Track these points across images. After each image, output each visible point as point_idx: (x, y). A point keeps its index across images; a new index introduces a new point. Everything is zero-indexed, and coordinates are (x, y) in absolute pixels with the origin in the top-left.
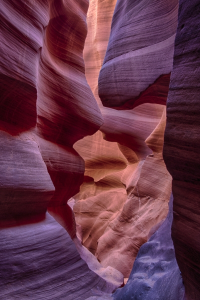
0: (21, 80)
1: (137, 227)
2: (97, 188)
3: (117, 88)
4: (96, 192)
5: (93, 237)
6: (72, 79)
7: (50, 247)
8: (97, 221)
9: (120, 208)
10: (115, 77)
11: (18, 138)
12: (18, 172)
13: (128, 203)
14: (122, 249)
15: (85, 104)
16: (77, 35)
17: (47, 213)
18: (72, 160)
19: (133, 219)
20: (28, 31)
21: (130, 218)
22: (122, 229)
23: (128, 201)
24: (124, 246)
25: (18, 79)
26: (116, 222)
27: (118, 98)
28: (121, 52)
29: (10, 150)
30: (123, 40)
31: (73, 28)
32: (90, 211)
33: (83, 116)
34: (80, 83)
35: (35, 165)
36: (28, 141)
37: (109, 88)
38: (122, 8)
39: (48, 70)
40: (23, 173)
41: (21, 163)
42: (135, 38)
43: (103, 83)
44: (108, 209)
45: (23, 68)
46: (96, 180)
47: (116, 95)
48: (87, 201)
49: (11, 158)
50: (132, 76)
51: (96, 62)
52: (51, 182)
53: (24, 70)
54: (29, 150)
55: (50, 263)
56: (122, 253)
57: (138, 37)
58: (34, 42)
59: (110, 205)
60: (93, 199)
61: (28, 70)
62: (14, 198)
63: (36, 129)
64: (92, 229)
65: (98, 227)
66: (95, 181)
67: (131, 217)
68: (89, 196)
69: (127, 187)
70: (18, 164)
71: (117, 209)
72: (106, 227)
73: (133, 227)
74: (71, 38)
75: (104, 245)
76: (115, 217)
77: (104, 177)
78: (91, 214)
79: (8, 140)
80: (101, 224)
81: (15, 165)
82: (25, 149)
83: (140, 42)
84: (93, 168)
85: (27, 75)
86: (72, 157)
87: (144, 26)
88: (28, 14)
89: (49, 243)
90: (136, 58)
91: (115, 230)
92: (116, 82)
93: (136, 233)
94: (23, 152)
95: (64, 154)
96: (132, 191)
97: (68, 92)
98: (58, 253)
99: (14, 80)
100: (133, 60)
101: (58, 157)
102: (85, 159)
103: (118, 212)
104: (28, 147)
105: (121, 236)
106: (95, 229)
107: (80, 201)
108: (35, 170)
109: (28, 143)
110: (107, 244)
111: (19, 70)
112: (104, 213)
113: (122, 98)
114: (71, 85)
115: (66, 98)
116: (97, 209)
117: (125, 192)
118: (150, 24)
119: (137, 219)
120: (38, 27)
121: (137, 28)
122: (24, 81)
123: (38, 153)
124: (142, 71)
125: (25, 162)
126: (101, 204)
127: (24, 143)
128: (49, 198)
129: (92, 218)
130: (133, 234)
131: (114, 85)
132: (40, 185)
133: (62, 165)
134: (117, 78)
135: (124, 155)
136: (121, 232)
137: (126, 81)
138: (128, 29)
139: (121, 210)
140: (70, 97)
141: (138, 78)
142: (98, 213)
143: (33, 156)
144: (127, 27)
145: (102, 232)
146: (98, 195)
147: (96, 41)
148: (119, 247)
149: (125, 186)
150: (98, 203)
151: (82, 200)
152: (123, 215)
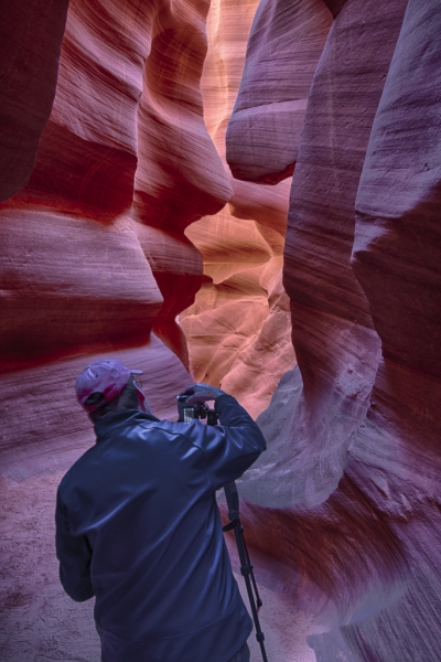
0: (117, 147)
1: (283, 357)
2: (218, 296)
3: (254, 154)
4: (216, 302)
5: (212, 378)
6: (184, 128)
7: (159, 380)
8: (218, 350)
9: (258, 329)
10: (252, 138)
11: (112, 229)
12: (116, 278)
13: (270, 320)
14: (259, 392)
15: (203, 167)
16: (191, 55)
17: (152, 334)
18: (184, 255)
19: (277, 345)
20: (124, 73)
21: (272, 345)
22: (259, 362)
23: (270, 317)
24: (263, 388)
25: (113, 145)
26: (250, 351)
27: (255, 169)
28: (260, 101)
29: (103, 247)
30: (264, 83)
31: (185, 46)
32: (207, 334)
33: (201, 186)
34: (195, 132)
35: (136, 266)
36: (126, 232)
37: (243, 153)
38: (264, 30)
39: (148, 119)
40: (123, 278)
41: (118, 265)
42: (282, 83)
43: (234, 144)
44: (238, 330)
45: (119, 128)
46: (217, 281)
47: (253, 165)
48: (201, 318)
49: (106, 258)
50: (276, 140)
51: (218, 78)
52: (158, 290)
53: (120, 132)
54: (127, 245)
55: (159, 401)
56: (259, 398)
57: (286, 83)
58: (133, 88)
59: (240, 324)
60: (211, 313)
61: (125, 131)
62: (112, 313)
63: (132, 210)
64: (210, 364)
65: (220, 360)
66: (215, 282)
67: (275, 342)
68: (204, 309)
69: (270, 293)
70: (114, 265)
71: (252, 330)
72: (234, 360)
73: (278, 357)
74: (183, 61)
75: (232, 387)
76: (250, 343)
77: (231, 275)
78: (210, 340)
79: (100, 233)
80: (226, 356)
81: (112, 268)
82: (122, 245)
83: (287, 91)
84: (212, 260)
85: (124, 139)
86: (183, 250)
87: (294, 68)
88: (124, 47)
89: (157, 374)
90: (282, 114)
91: (249, 363)
92: (252, 145)
93: (281, 367)
94: (120, 249)
95: (171, 245)
96: (278, 301)
97: (178, 149)
98: (170, 388)
99: (108, 148)
100: (277, 117)
101: (162, 250)
102: (197, 243)
103: (253, 336)
104: (126, 241)
105: (257, 373)
106: (215, 365)
107: (188, 317)
108: (136, 273)
109: (125, 235)
110: (236, 385)
111: (114, 134)
112: (230, 338)
113: (261, 170)
114: (182, 138)
115: (174, 159)
116: (219, 332)
117: (267, 303)
118: (303, 67)
119: (283, 345)
120: (137, 62)
121: (284, 68)
122: (121, 148)
123: (137, 247)
124: (290, 135)
125: (123, 262)
126: (226, 323)
127: (120, 235)
128: (155, 313)
129: (210, 347)
130: (276, 368)
131: (250, 150)
132: (144, 294)
133: (170, 263)
134: (254, 141)
135: (266, 240)
136: (259, 366)
137: (267, 146)
138: (271, 67)
139: (259, 332)
140: (181, 158)
141: (284, 145)
142: (221, 337)
143: (133, 254)
144: (271, 64)
145: (228, 368)
146: (220, 307)
147: (218, 39)
148: (255, 390)
149: (266, 292)
150: (220, 321)
151: (193, 316)
152: (262, 340)
